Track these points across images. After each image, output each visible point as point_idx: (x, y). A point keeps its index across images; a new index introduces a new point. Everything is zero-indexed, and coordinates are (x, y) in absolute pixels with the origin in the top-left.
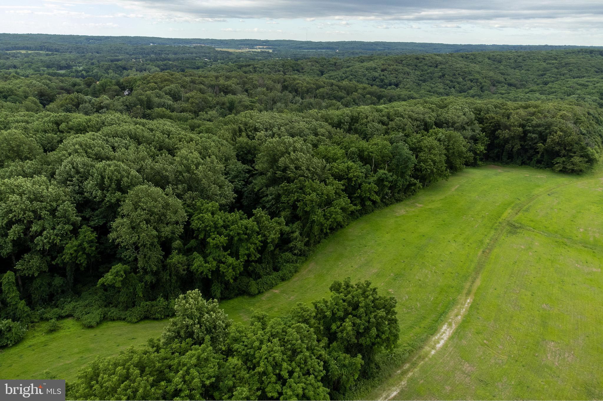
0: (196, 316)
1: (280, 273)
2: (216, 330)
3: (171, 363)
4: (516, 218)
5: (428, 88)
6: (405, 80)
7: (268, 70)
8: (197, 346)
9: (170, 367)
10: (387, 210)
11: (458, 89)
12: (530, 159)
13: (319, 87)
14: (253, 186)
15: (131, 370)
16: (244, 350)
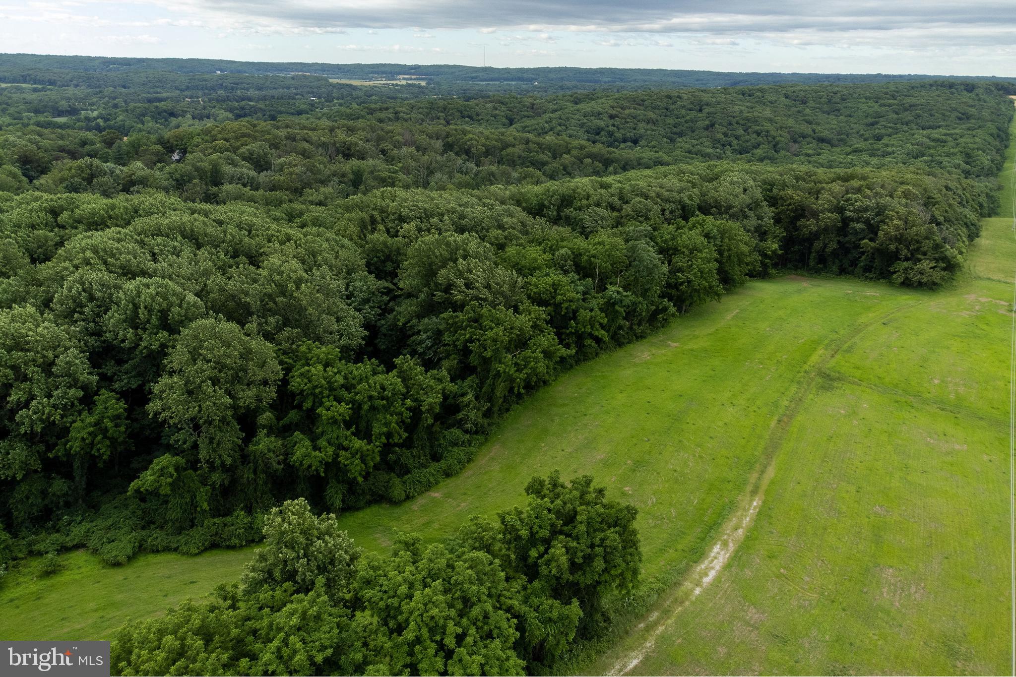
0: (301, 543)
1: (443, 464)
2: (334, 566)
3: (257, 625)
4: (832, 363)
5: (687, 146)
6: (649, 132)
7: (421, 116)
8: (301, 596)
9: (254, 632)
10: (620, 353)
11: (737, 147)
12: (854, 264)
13: (506, 146)
14: (395, 316)
15: (189, 641)
16: (382, 599)
